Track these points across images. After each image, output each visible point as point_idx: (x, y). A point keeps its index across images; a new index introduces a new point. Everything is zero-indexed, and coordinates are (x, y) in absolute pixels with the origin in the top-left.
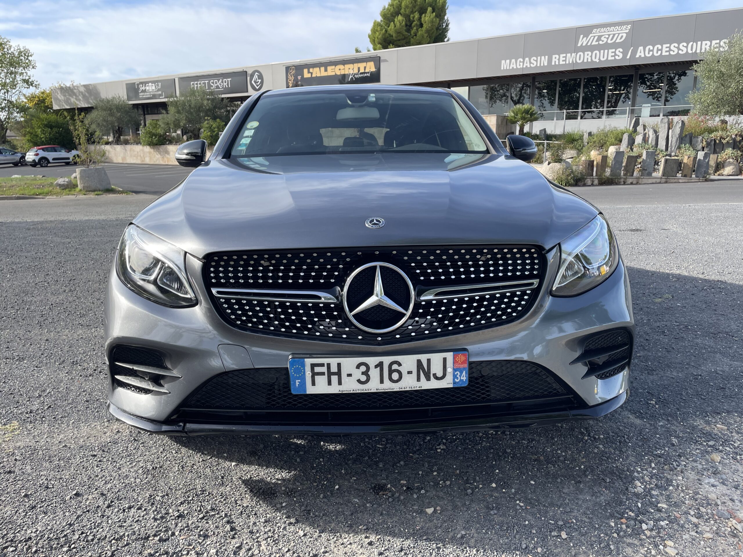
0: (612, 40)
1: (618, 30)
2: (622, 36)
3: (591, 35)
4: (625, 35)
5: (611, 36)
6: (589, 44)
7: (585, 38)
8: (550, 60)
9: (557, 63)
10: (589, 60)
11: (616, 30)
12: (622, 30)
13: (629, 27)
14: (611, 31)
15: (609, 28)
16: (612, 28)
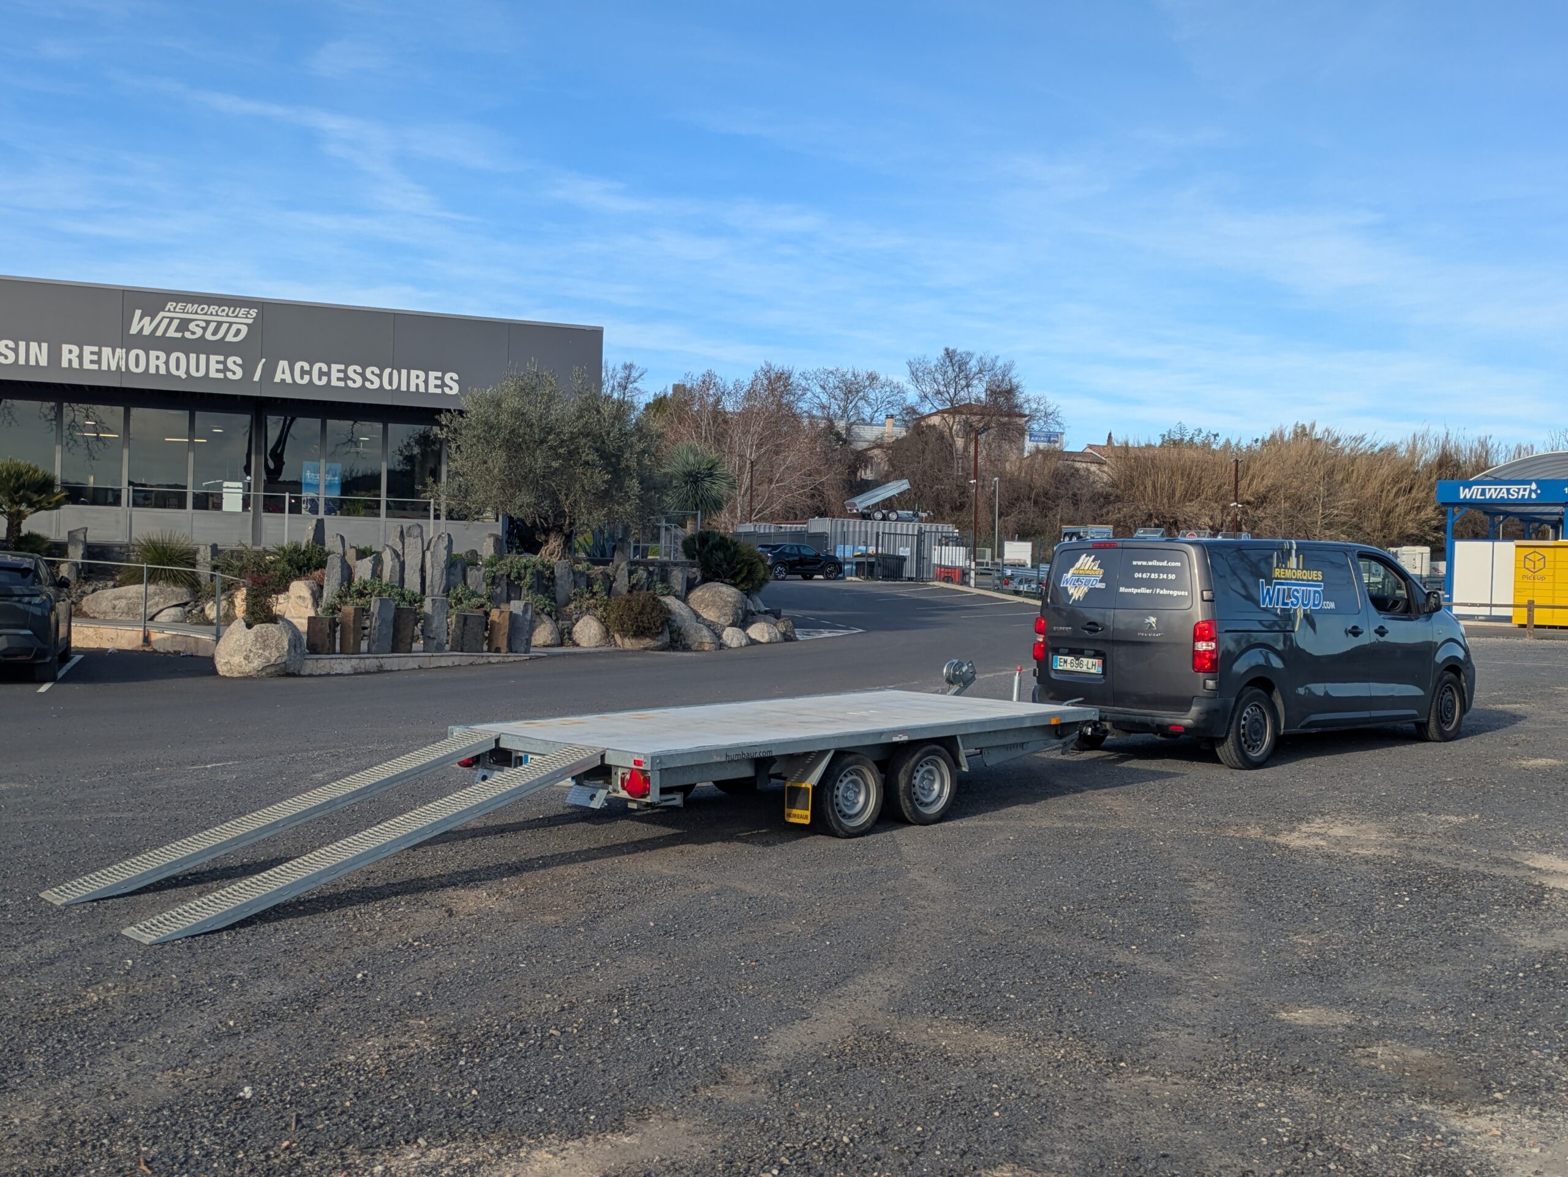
0: (215, 333)
1: (227, 315)
2: (238, 332)
3: (161, 314)
4: (244, 330)
5: (213, 326)
6: (159, 333)
7: (147, 319)
8: (55, 355)
9: (76, 365)
10: (163, 371)
11: (224, 314)
12: (236, 316)
13: (254, 312)
14: (211, 314)
15: (206, 307)
16: (213, 309)
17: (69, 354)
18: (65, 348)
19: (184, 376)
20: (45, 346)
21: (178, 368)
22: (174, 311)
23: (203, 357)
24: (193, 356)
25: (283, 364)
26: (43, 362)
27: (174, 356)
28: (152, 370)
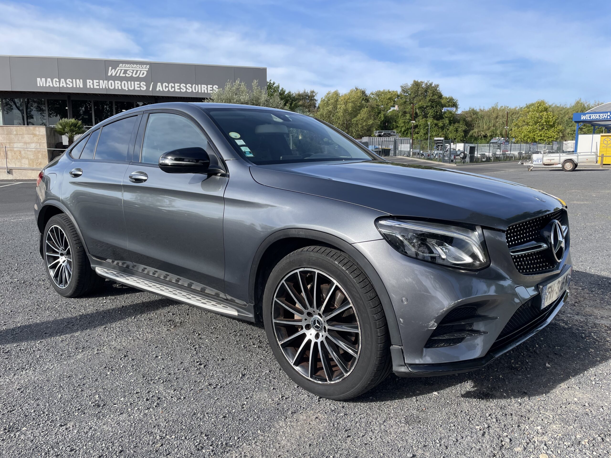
0: (136, 74)
1: (139, 68)
2: (143, 74)
3: (118, 68)
4: (145, 73)
5: (135, 72)
6: (118, 75)
7: (113, 70)
8: (85, 84)
9: (92, 87)
10: (120, 88)
11: (138, 67)
12: (142, 68)
13: (148, 66)
14: (134, 68)
15: (132, 65)
16: (135, 66)
17: (89, 83)
18: (88, 81)
19: (127, 89)
20: (81, 80)
21: (125, 87)
22: (122, 67)
23: (132, 83)
24: (129, 82)
25: (159, 84)
26: (81, 86)
27: (123, 82)
28: (117, 88)
